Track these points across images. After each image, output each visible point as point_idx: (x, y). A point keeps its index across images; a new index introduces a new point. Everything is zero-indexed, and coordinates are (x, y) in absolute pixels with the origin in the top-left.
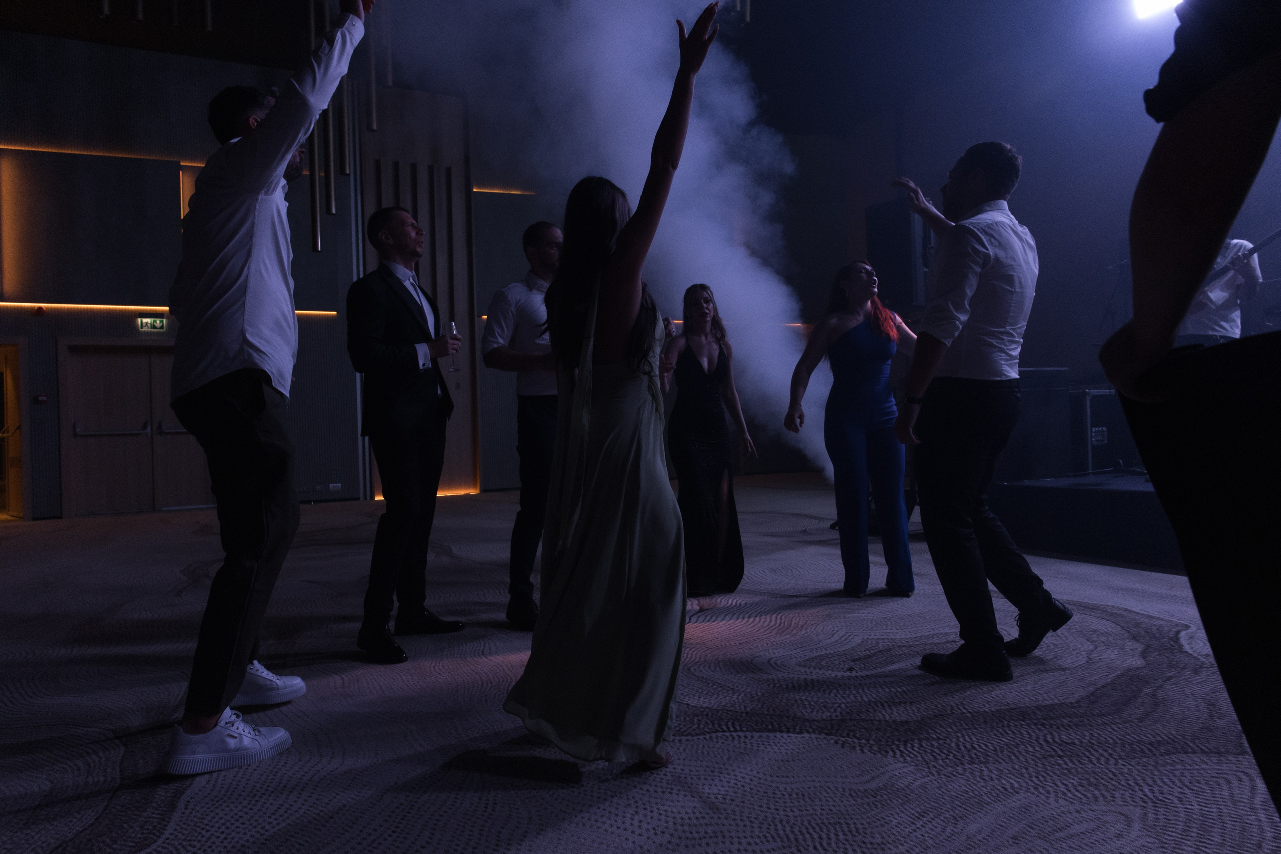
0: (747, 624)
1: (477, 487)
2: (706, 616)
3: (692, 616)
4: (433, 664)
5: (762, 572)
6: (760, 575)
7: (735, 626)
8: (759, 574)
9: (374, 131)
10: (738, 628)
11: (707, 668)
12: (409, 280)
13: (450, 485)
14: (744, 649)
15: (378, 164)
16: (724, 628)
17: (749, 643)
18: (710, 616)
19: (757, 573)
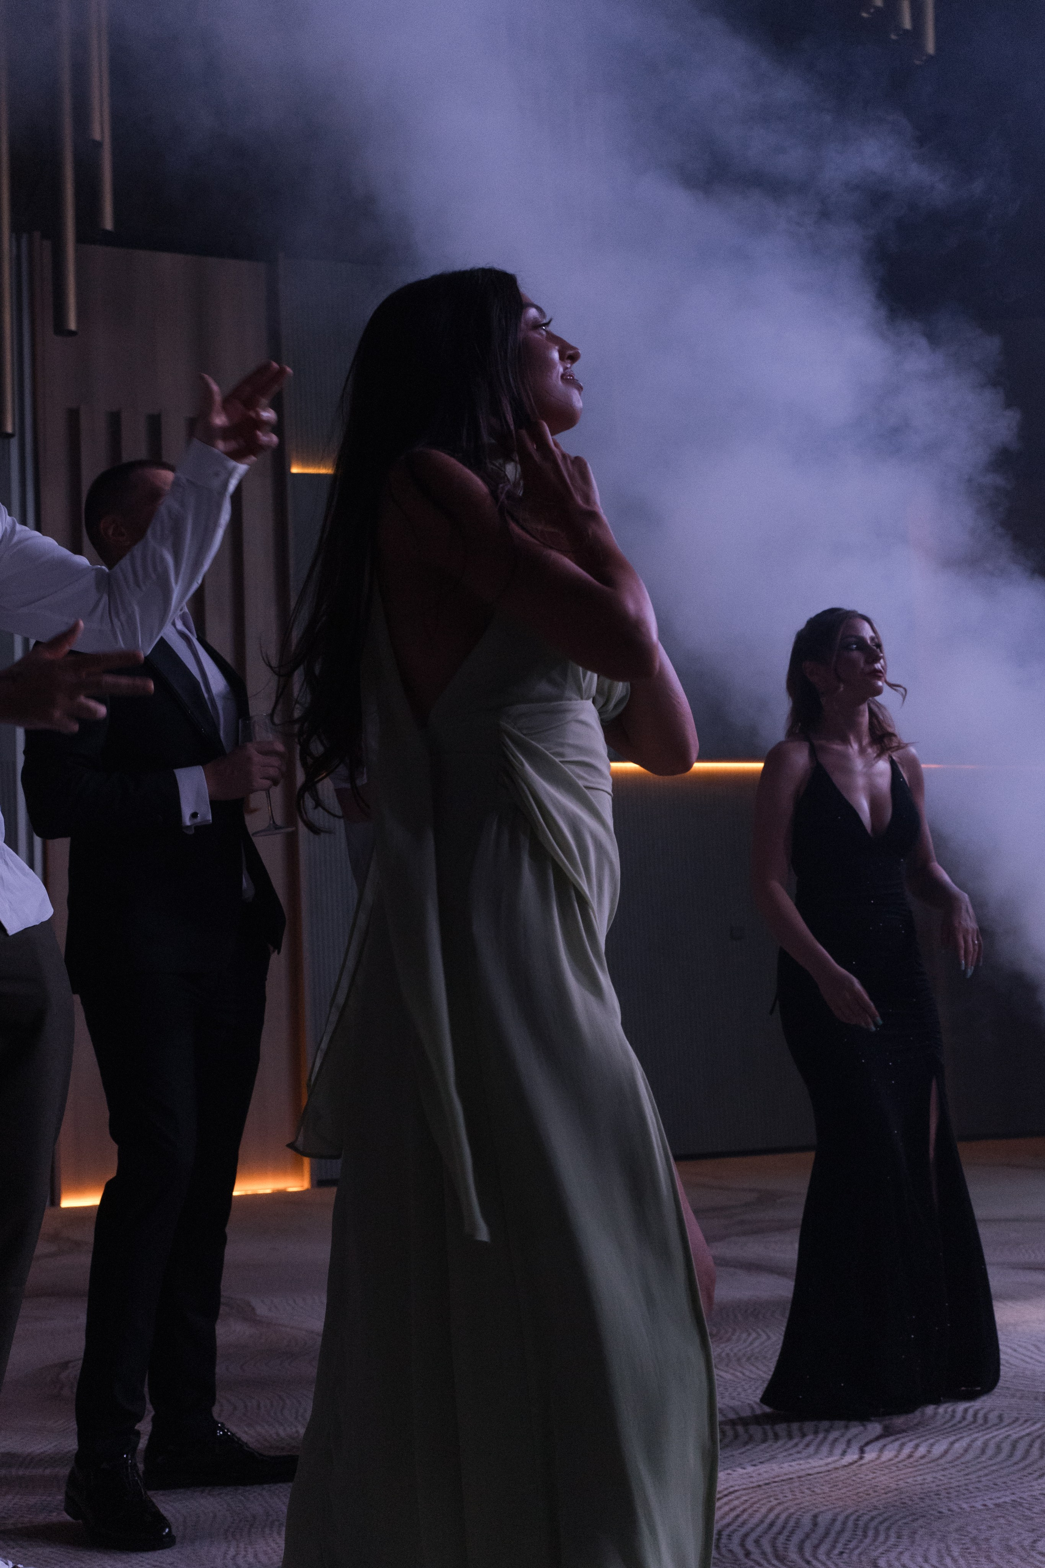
0: (1009, 1463)
1: (303, 1176)
2: (903, 1444)
3: (867, 1444)
4: (232, 1552)
5: (1032, 1348)
6: (1029, 1353)
7: (979, 1466)
8: (1024, 1352)
9: (72, 333)
10: (986, 1471)
11: (920, 1559)
12: (174, 624)
13: (263, 1168)
14: (1011, 1519)
15: (73, 416)
16: (953, 1471)
17: (1021, 1504)
18: (912, 1444)
19: (1020, 1350)
